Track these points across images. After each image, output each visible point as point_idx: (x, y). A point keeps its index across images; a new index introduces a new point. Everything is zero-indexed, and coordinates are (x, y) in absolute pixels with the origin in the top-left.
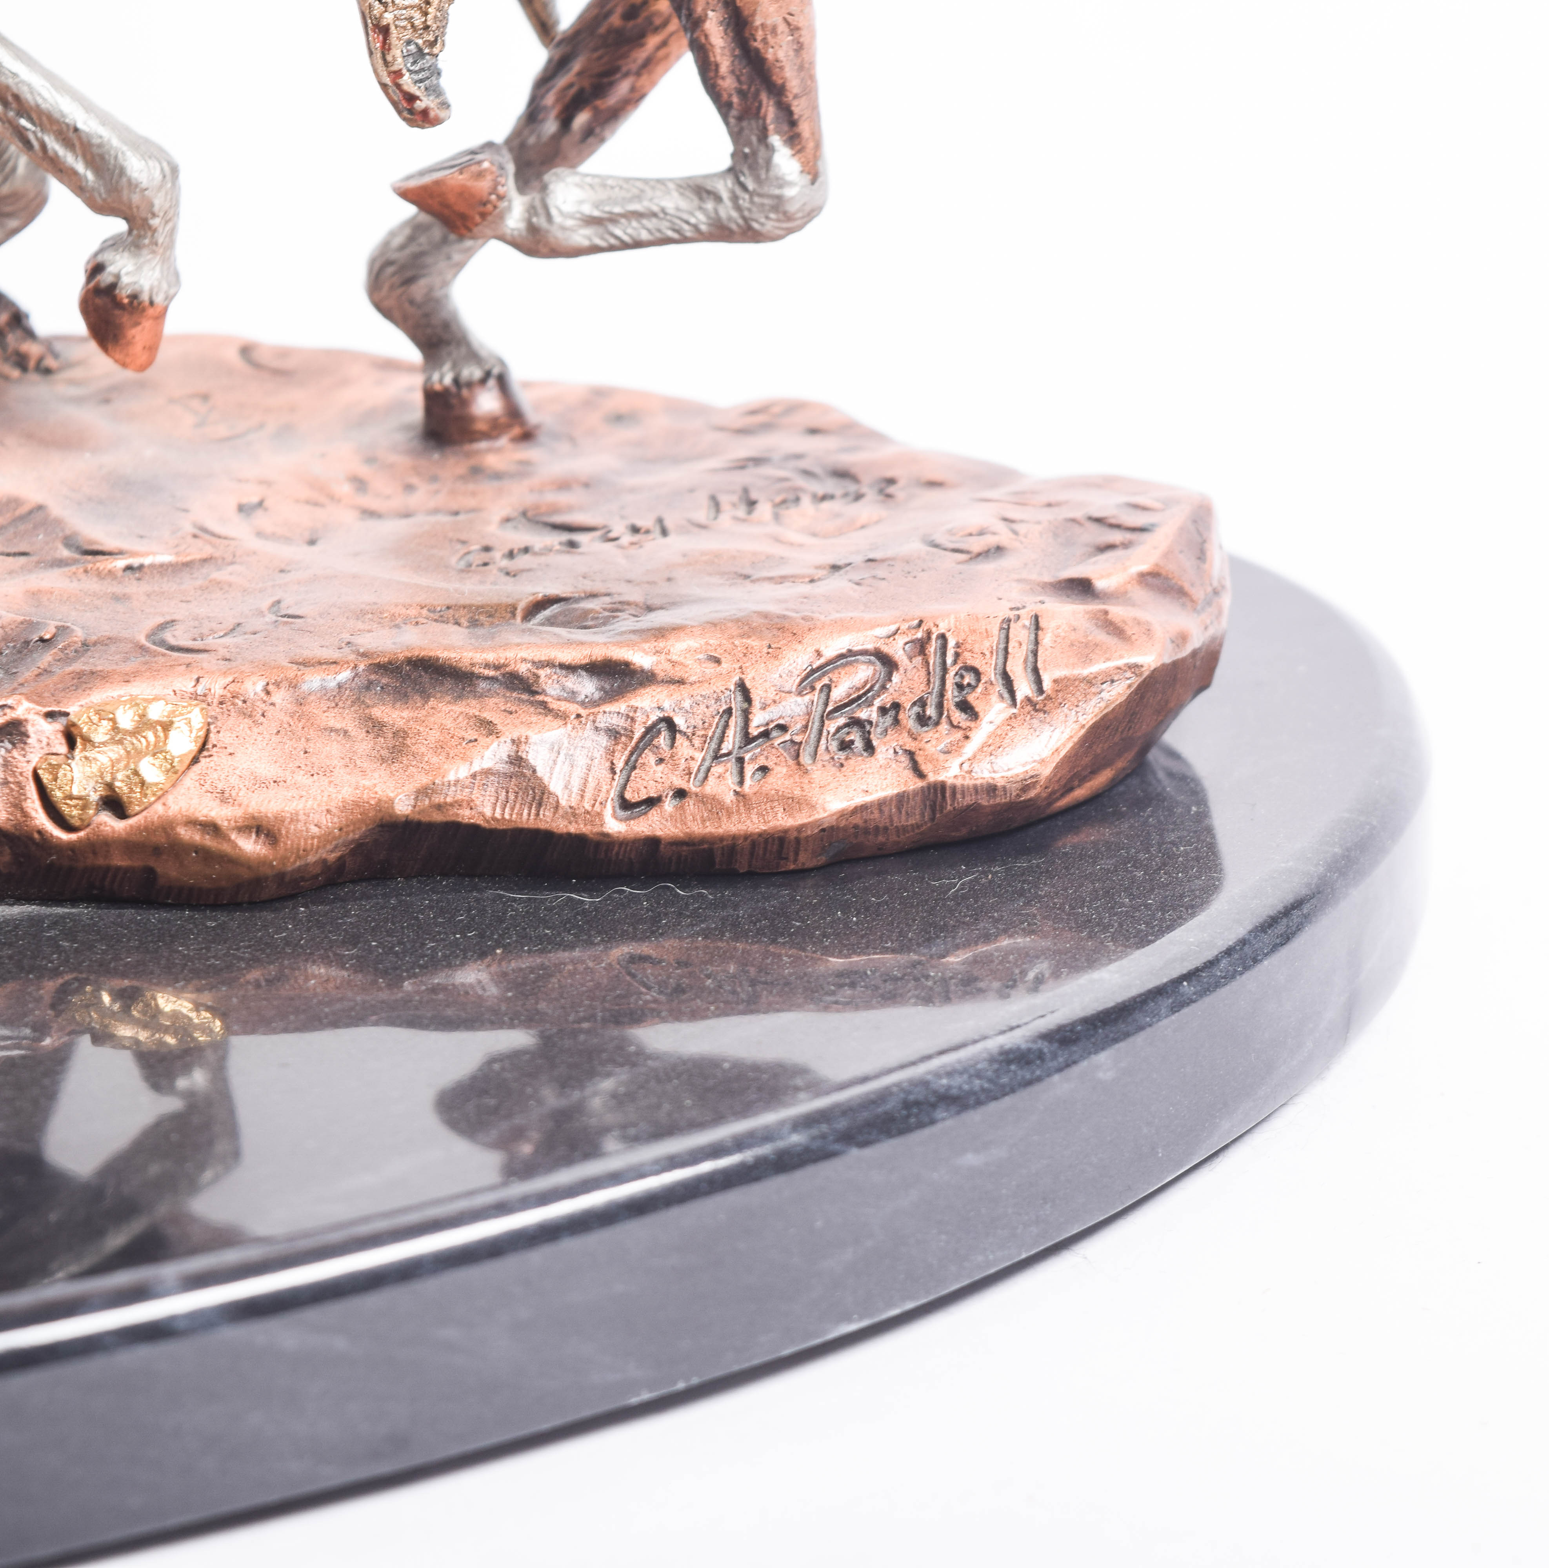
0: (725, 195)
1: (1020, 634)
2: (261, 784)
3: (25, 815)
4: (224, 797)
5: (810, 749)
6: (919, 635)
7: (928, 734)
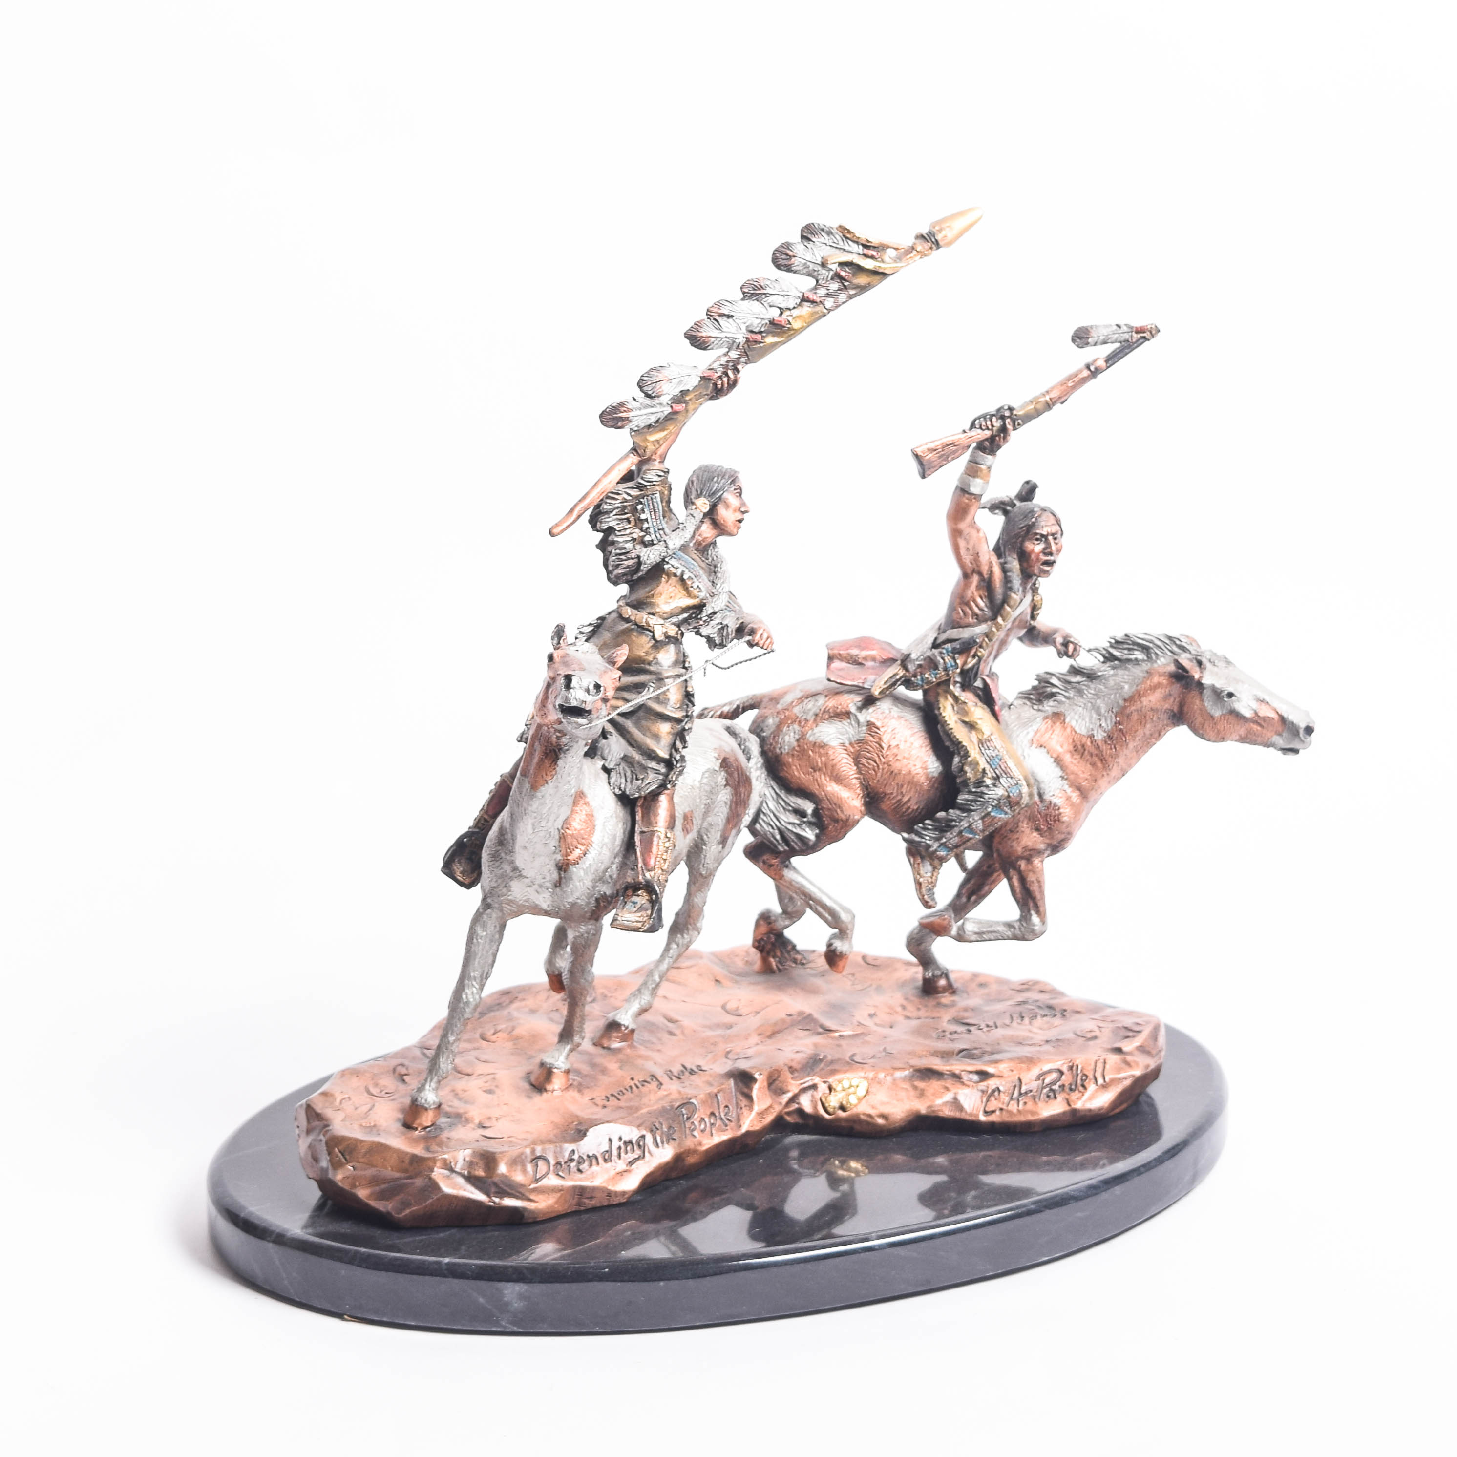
0: (1017, 927)
1: (1100, 1065)
2: (883, 1103)
3: (818, 1111)
4: (873, 1107)
5: (1038, 1097)
6: (1071, 1064)
7: (1072, 1094)
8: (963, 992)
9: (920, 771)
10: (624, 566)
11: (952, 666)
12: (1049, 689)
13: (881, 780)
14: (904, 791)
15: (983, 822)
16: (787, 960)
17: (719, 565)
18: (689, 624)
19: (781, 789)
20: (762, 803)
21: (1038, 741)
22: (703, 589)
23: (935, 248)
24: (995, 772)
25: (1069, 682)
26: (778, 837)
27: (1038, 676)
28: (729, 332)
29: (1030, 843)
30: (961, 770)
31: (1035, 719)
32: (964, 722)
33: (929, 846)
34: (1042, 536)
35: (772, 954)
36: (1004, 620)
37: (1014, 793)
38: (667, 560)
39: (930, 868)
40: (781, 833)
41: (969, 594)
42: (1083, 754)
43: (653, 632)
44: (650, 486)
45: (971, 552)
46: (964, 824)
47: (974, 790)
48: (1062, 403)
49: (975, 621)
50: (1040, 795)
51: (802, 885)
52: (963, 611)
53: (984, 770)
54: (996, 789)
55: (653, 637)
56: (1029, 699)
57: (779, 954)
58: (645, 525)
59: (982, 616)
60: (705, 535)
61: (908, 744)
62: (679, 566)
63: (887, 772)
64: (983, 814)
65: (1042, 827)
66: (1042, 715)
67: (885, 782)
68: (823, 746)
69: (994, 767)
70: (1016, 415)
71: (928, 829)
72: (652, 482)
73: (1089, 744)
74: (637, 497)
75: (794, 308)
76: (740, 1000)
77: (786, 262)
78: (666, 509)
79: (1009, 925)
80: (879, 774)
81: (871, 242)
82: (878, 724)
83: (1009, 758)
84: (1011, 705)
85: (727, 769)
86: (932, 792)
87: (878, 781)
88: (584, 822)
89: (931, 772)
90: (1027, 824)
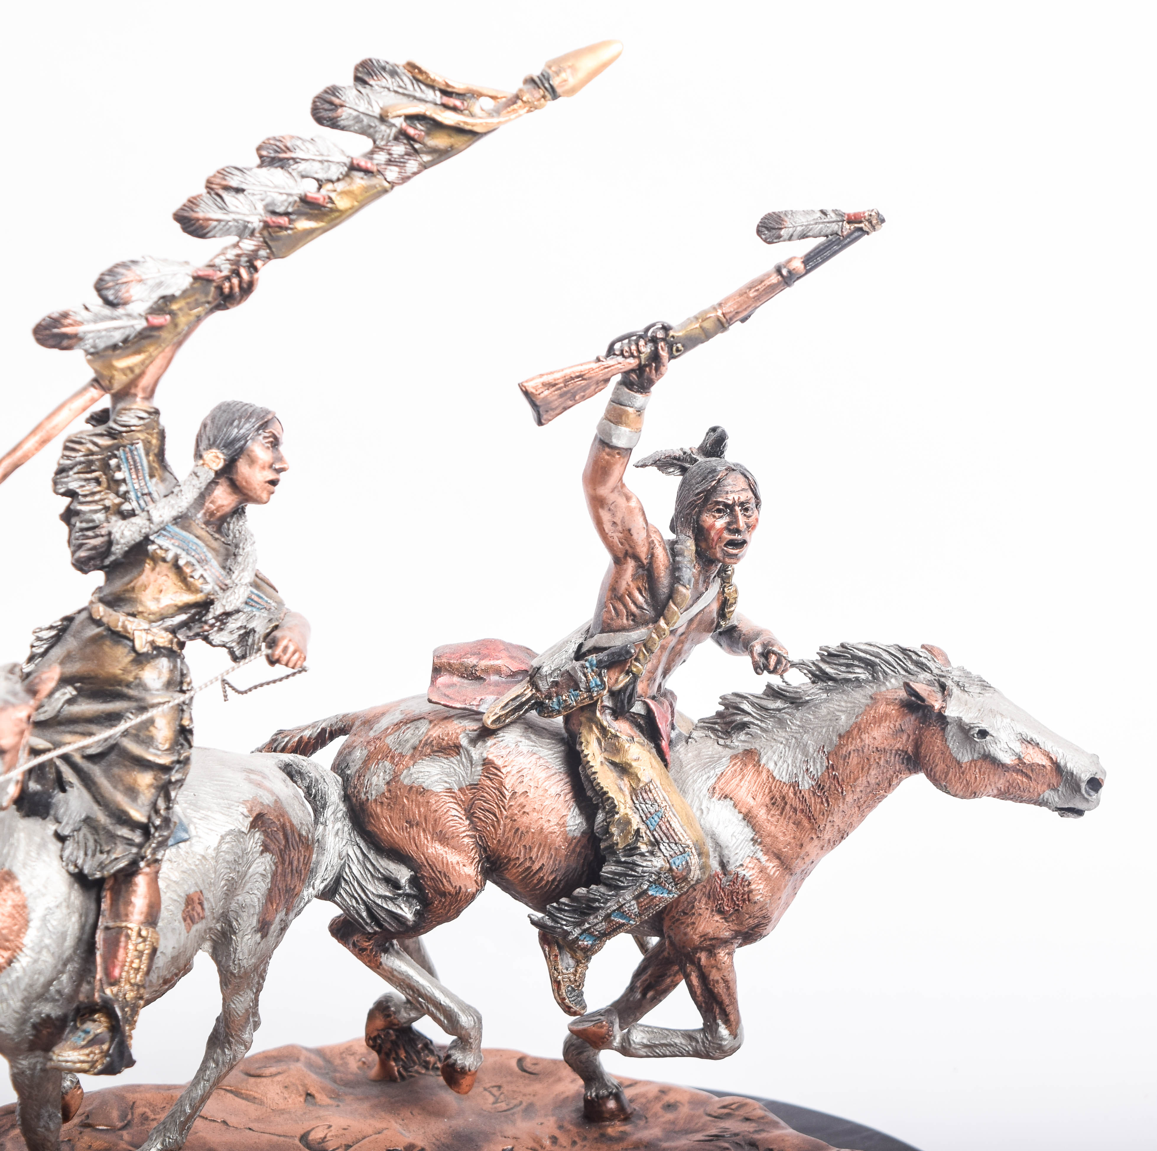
8: (640, 1117)
10: (89, 546)
11: (597, 686)
12: (738, 718)
13: (503, 841)
14: (534, 855)
15: (638, 903)
16: (415, 1063)
17: (241, 545)
18: (190, 629)
19: (369, 848)
20: (343, 867)
21: (722, 789)
22: (209, 579)
23: (549, 96)
24: (653, 835)
25: (767, 709)
26: (364, 914)
27: (723, 698)
28: (239, 213)
29: (710, 930)
30: (606, 831)
31: (720, 758)
32: (613, 763)
33: (568, 933)
34: (726, 505)
35: (393, 1055)
36: (667, 624)
37: (678, 864)
38: (152, 538)
39: (571, 962)
40: (369, 909)
41: (623, 585)
42: (783, 809)
43: (133, 641)
44: (126, 432)
45: (620, 528)
46: (612, 905)
47: (623, 859)
48: (743, 320)
49: (631, 623)
50: (723, 865)
51: (408, 976)
52: (615, 608)
53: (638, 831)
54: (653, 859)
55: (133, 649)
56: (713, 730)
57: (403, 1055)
58: (123, 488)
59: (641, 616)
60: (220, 502)
61: (540, 792)
62: (171, 547)
63: (510, 831)
64: (636, 893)
65: (726, 908)
66: (729, 752)
67: (509, 842)
68: (423, 791)
69: (652, 828)
70: (673, 337)
71: (566, 911)
72: (129, 426)
73: (791, 795)
74: (109, 448)
75: (338, 180)
76: (330, 1126)
77: (330, 114)
78: (156, 465)
79: (689, 1036)
80: (500, 832)
81: (453, 87)
82: (499, 762)
83: (674, 815)
84: (689, 737)
85: (263, 829)
86: (572, 858)
87: (499, 841)
88: (9, 916)
89: (570, 830)
90: (706, 904)
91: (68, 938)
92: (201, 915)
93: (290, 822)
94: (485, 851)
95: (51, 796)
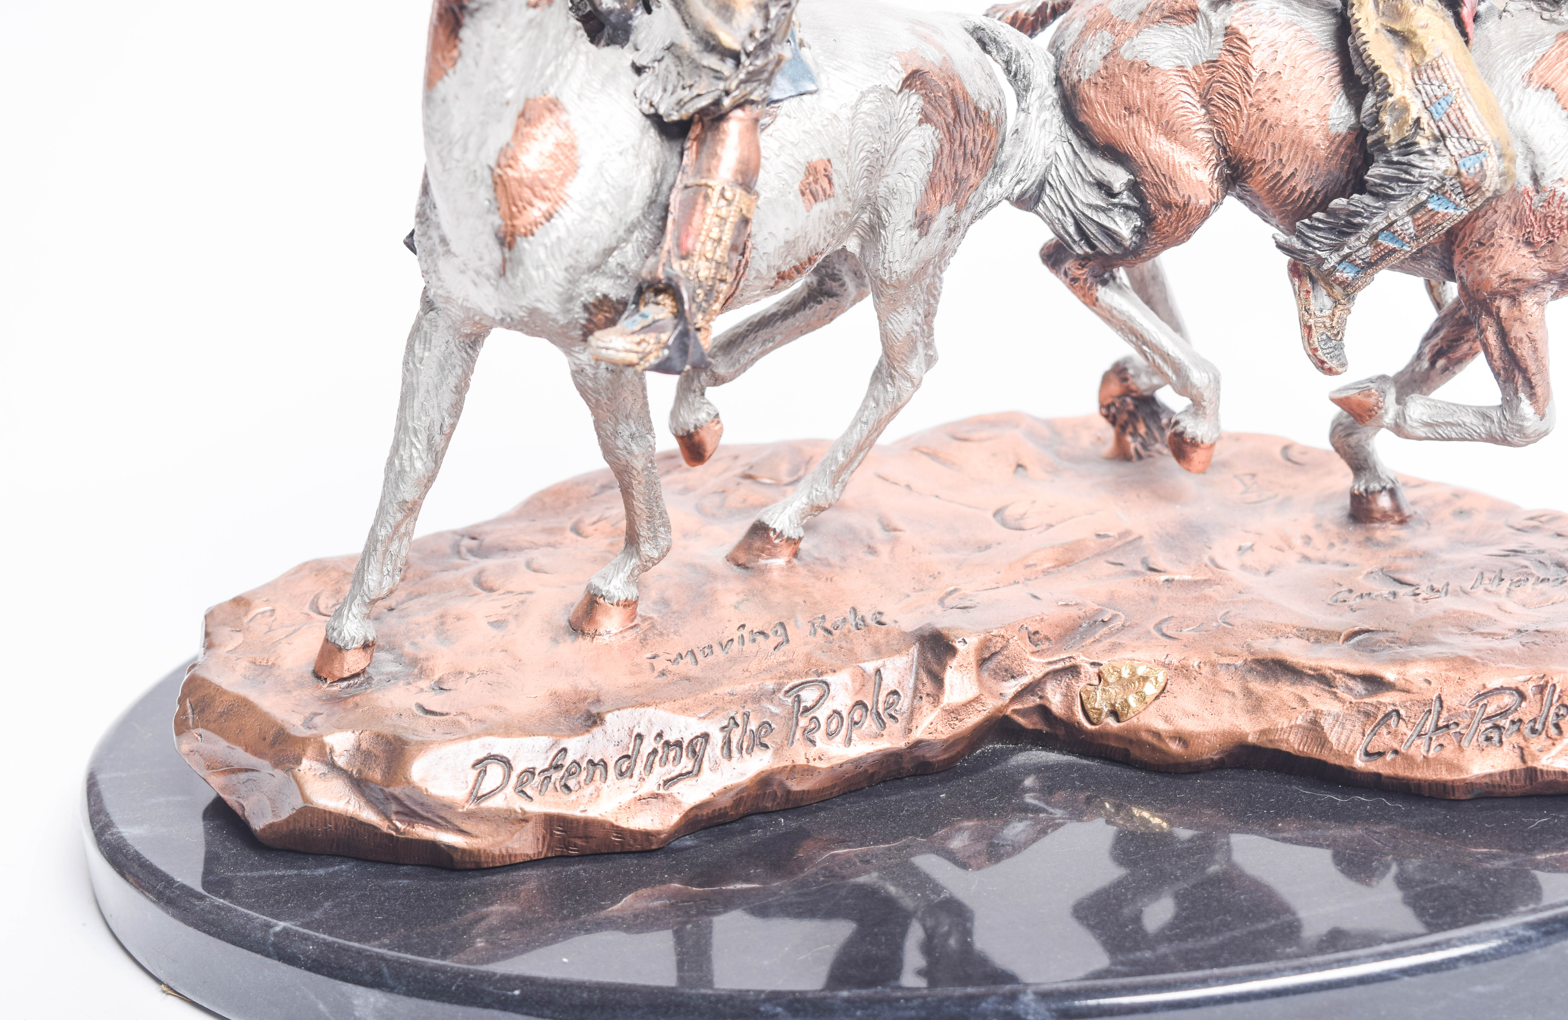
0: (1496, 420)
2: (1187, 714)
3: (1073, 713)
4: (1167, 719)
5: (1469, 738)
6: (1542, 683)
7: (1534, 739)
8: (1420, 522)
9: (1315, 122)
13: (1246, 137)
14: (1284, 156)
15: (1414, 220)
16: (1156, 440)
19: (1082, 145)
20: (1048, 169)
21: (1541, 77)
24: (1438, 127)
26: (1072, 229)
29: (1514, 270)
30: (1376, 121)
31: (1542, 37)
32: (1392, 32)
33: (1322, 261)
35: (1130, 429)
37: (1469, 167)
39: (1328, 302)
40: (1076, 222)
46: (1379, 222)
47: (1395, 159)
50: (1535, 179)
51: (1130, 317)
53: (1418, 121)
54: (1435, 158)
56: (1536, 1)
57: (1142, 430)
61: (1297, 73)
63: (1255, 123)
64: (1411, 206)
65: (1537, 239)
66: (1556, 29)
67: (1253, 140)
68: (1146, 69)
69: (1437, 117)
71: (1319, 229)
79: (1483, 415)
80: (1243, 125)
82: (1245, 32)
83: (1469, 101)
84: (1504, 11)
85: (923, 91)
86: (1334, 162)
87: (1242, 137)
88: (550, 157)
89: (1334, 125)
90: (1510, 231)
91: (635, 196)
92: (828, 192)
93: (963, 89)
94: (1225, 152)
95: (631, 17)
